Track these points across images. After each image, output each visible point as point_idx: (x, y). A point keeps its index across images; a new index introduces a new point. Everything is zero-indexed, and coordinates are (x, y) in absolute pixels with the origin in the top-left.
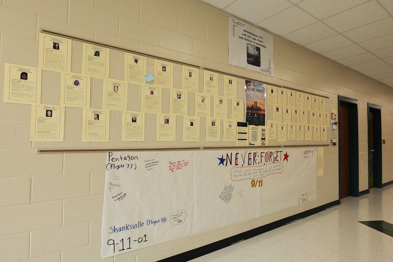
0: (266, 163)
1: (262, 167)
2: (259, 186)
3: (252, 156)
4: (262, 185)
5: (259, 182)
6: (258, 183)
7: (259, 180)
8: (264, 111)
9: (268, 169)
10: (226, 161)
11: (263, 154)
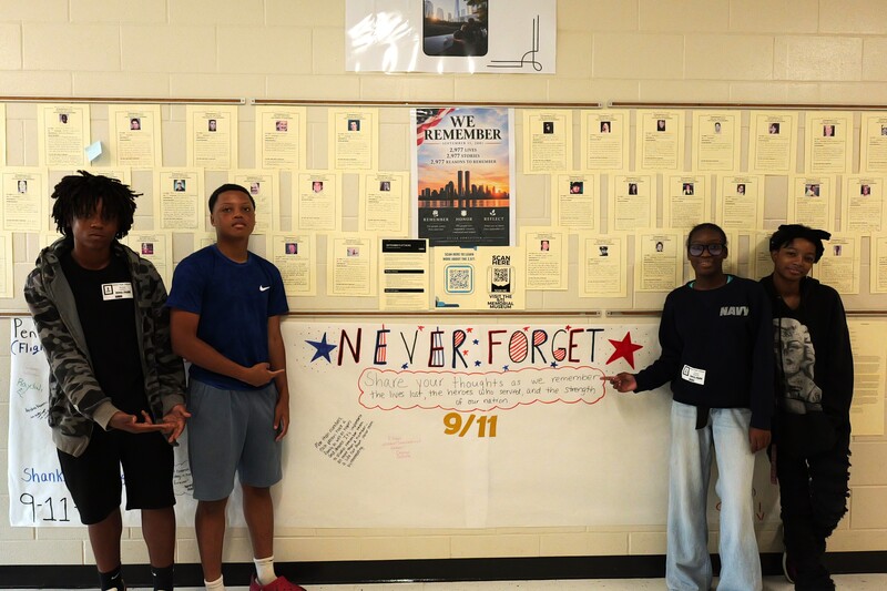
0: (512, 366)
1: (491, 377)
2: (481, 434)
3: (446, 341)
4: (493, 434)
5: (482, 421)
6: (475, 426)
7: (478, 415)
8: (506, 196)
9: (524, 387)
10: (338, 349)
11: (495, 338)
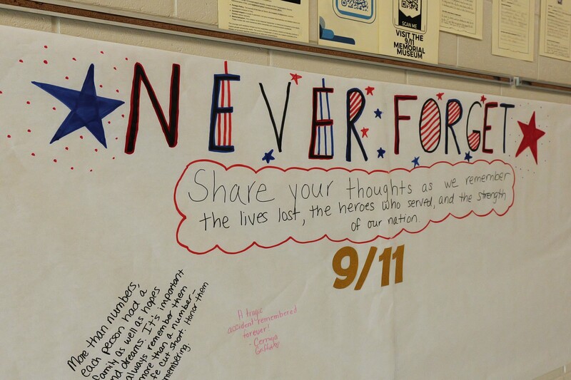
0: (425, 159)
1: (398, 178)
2: (385, 282)
3: (336, 108)
4: (399, 279)
5: (385, 257)
6: (377, 266)
7: (381, 246)
9: (439, 191)
10: (126, 109)
11: (404, 107)
